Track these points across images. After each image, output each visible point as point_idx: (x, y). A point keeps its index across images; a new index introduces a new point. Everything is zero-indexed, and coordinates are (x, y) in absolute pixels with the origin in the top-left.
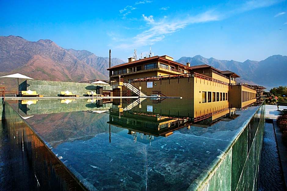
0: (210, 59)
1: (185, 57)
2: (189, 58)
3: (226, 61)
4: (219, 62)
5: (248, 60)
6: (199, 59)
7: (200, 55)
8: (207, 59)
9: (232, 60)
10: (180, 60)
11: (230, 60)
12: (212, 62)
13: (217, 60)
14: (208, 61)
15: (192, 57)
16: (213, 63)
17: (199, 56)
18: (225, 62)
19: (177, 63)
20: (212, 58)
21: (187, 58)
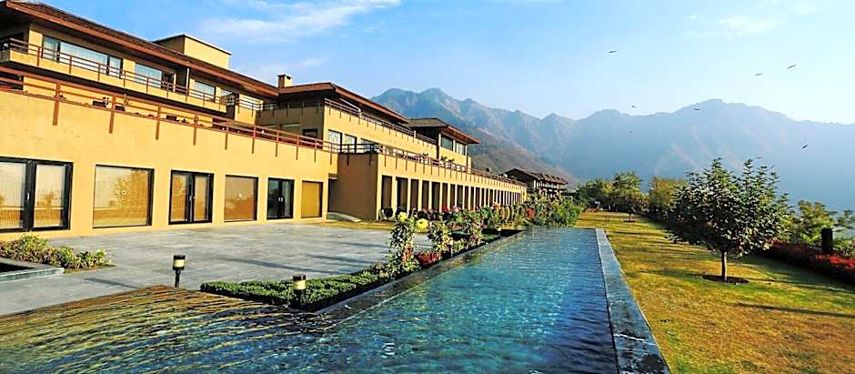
0: (464, 102)
1: (399, 90)
2: (410, 94)
3: (504, 111)
4: (487, 111)
5: (553, 114)
6: (436, 100)
7: (439, 90)
8: (457, 101)
9: (518, 111)
10: (386, 96)
11: (514, 111)
12: (470, 111)
13: (482, 106)
14: (461, 108)
15: (419, 92)
16: (472, 114)
17: (437, 92)
18: (502, 113)
19: (374, 104)
20: (469, 100)
21: (404, 92)
